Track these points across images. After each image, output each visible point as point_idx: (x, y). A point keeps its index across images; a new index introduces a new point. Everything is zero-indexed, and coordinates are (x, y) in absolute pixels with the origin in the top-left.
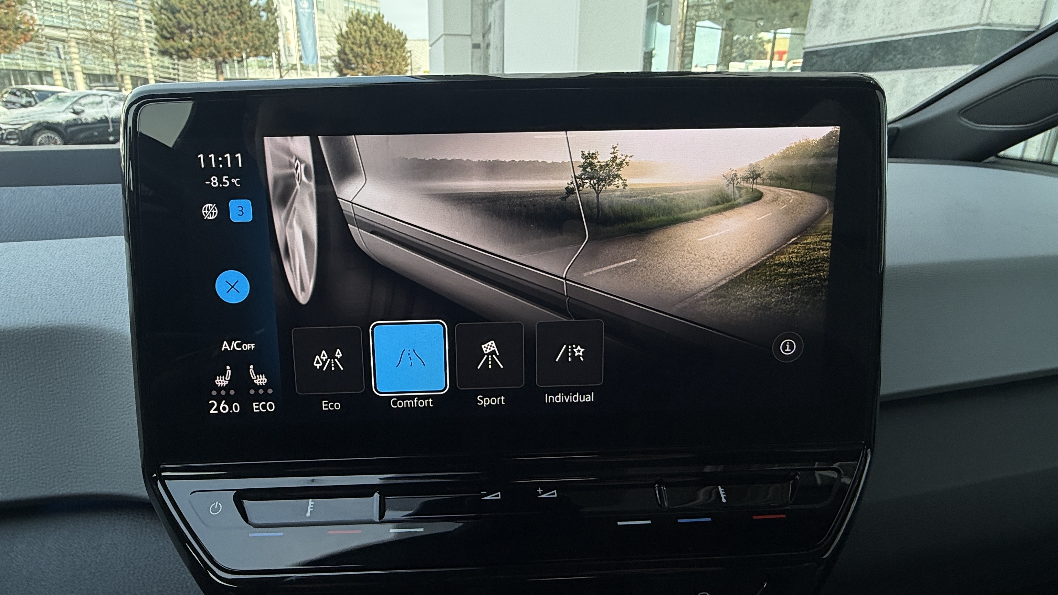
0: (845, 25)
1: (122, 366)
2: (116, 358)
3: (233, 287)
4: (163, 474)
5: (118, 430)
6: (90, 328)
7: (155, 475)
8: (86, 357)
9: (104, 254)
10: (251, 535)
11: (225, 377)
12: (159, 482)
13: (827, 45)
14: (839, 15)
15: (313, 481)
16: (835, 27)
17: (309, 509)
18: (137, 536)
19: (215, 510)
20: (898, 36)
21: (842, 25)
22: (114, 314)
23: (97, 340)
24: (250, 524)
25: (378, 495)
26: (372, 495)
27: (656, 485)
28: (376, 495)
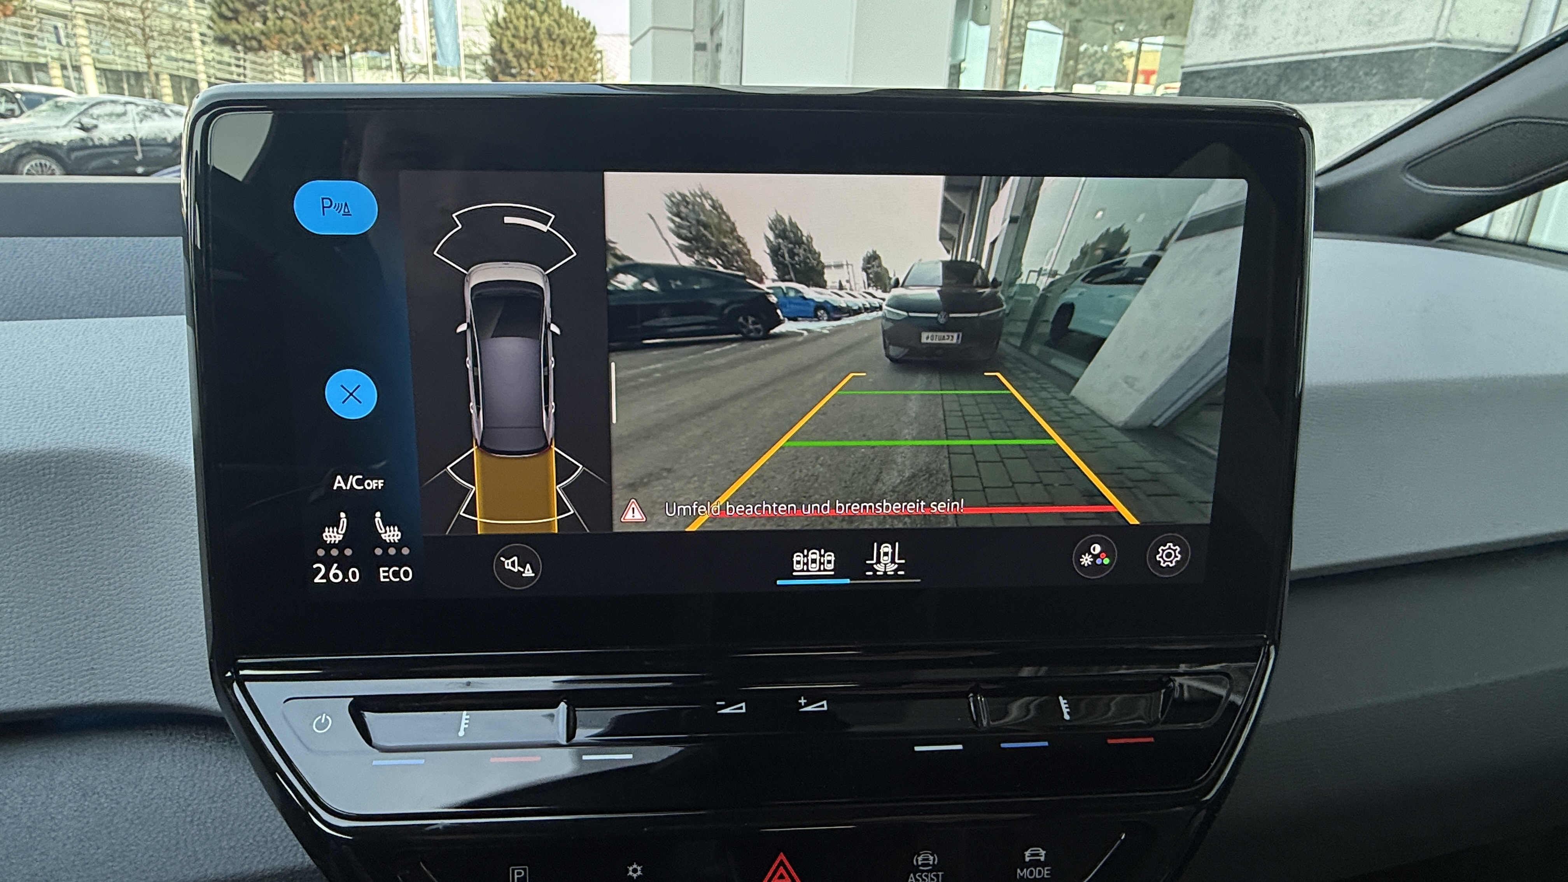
0: (1243, 34)
1: (175, 511)
2: (165, 500)
3: (351, 394)
4: (241, 673)
5: (169, 607)
6: (126, 453)
7: (229, 674)
8: (120, 497)
9: (147, 342)
10: (375, 763)
11: (338, 528)
12: (235, 685)
13: (1216, 63)
14: (1233, 20)
15: (469, 684)
16: (1229, 36)
17: (463, 726)
18: (196, 765)
19: (320, 726)
20: (1318, 52)
21: (1238, 35)
22: (162, 433)
23: (137, 472)
24: (373, 747)
25: (566, 706)
26: (555, 706)
27: (971, 695)
28: (563, 706)
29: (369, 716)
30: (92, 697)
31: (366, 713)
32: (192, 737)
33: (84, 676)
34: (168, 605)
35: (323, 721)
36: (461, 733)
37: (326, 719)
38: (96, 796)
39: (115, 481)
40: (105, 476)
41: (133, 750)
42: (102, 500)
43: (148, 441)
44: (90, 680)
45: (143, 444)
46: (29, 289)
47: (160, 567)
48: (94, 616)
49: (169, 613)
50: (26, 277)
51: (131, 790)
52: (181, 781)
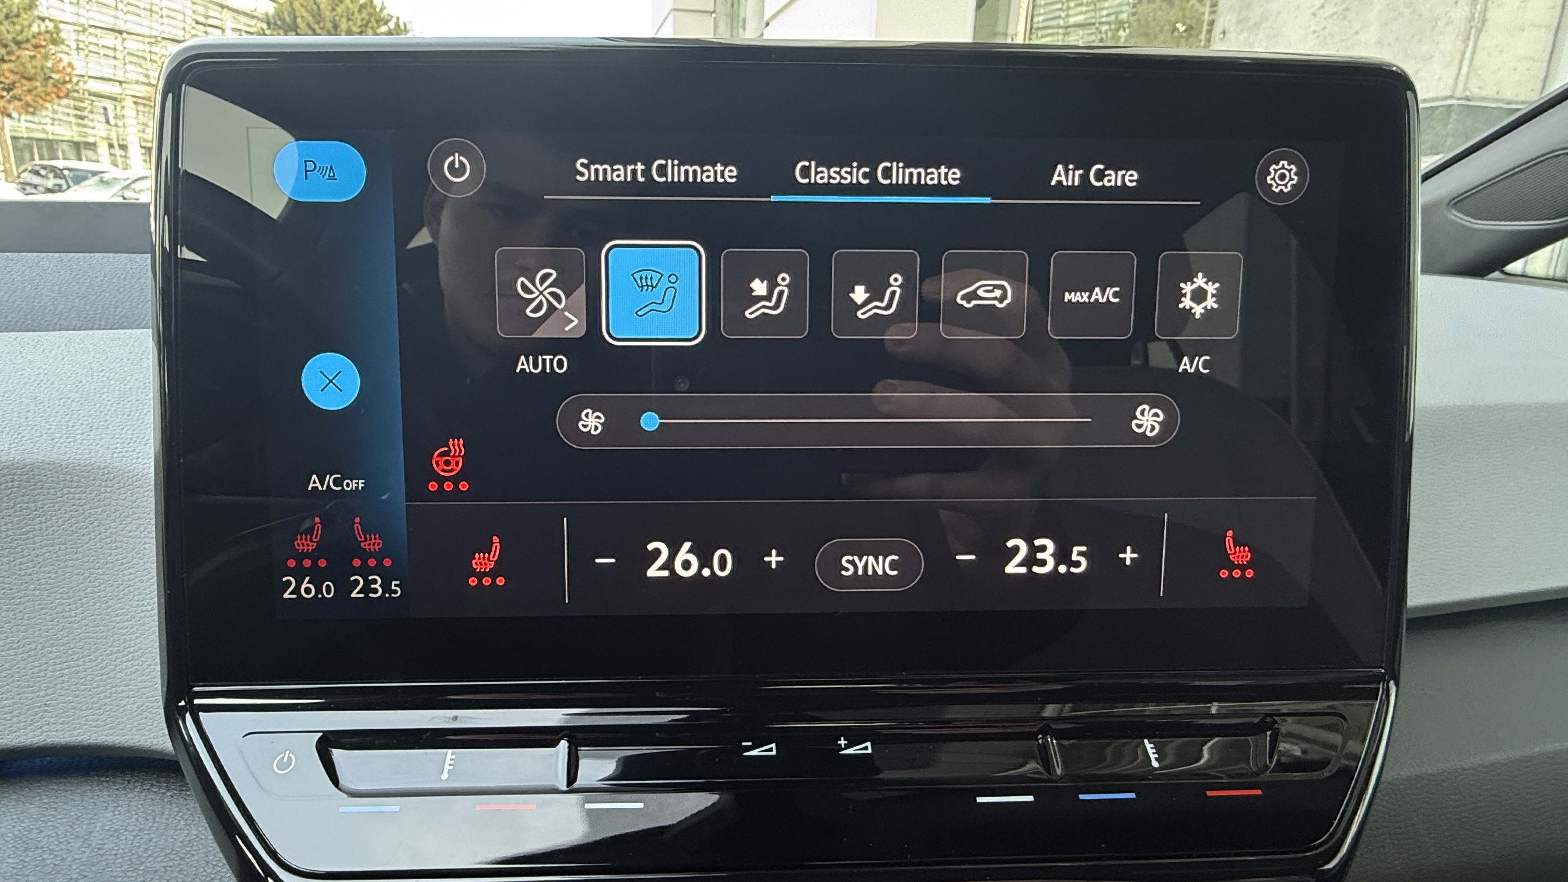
3: (331, 381)
4: (197, 701)
7: (182, 703)
10: (342, 809)
11: (311, 536)
12: (188, 716)
17: (447, 768)
19: (282, 766)
24: (340, 789)
25: (567, 744)
26: (554, 744)
27: (1040, 736)
28: (564, 744)
29: (337, 754)
30: (43, 737)
31: (334, 751)
32: (152, 785)
33: (36, 714)
34: (133, 633)
35: (285, 760)
36: (445, 776)
37: (290, 758)
38: (40, 851)
39: (83, 496)
40: (72, 490)
41: (86, 798)
42: (68, 515)
43: (121, 452)
44: (41, 718)
45: (116, 455)
46: (17, 303)
47: (126, 591)
48: (52, 645)
49: (132, 644)
50: (15, 291)
51: (78, 845)
52: (135, 836)
